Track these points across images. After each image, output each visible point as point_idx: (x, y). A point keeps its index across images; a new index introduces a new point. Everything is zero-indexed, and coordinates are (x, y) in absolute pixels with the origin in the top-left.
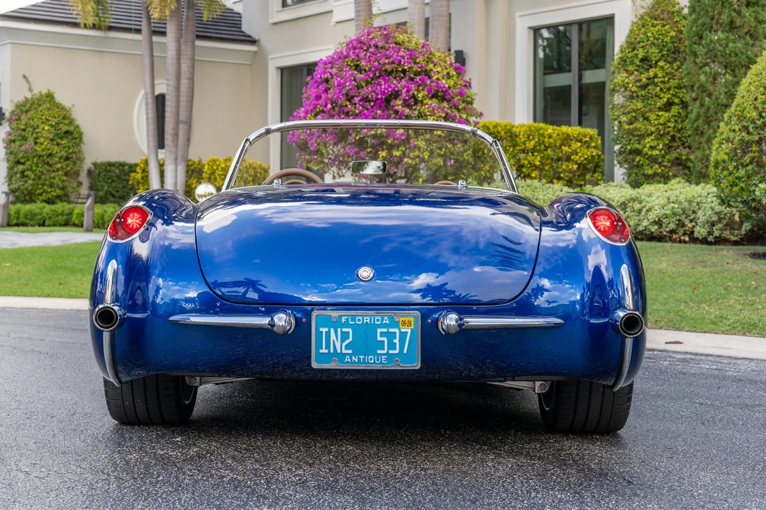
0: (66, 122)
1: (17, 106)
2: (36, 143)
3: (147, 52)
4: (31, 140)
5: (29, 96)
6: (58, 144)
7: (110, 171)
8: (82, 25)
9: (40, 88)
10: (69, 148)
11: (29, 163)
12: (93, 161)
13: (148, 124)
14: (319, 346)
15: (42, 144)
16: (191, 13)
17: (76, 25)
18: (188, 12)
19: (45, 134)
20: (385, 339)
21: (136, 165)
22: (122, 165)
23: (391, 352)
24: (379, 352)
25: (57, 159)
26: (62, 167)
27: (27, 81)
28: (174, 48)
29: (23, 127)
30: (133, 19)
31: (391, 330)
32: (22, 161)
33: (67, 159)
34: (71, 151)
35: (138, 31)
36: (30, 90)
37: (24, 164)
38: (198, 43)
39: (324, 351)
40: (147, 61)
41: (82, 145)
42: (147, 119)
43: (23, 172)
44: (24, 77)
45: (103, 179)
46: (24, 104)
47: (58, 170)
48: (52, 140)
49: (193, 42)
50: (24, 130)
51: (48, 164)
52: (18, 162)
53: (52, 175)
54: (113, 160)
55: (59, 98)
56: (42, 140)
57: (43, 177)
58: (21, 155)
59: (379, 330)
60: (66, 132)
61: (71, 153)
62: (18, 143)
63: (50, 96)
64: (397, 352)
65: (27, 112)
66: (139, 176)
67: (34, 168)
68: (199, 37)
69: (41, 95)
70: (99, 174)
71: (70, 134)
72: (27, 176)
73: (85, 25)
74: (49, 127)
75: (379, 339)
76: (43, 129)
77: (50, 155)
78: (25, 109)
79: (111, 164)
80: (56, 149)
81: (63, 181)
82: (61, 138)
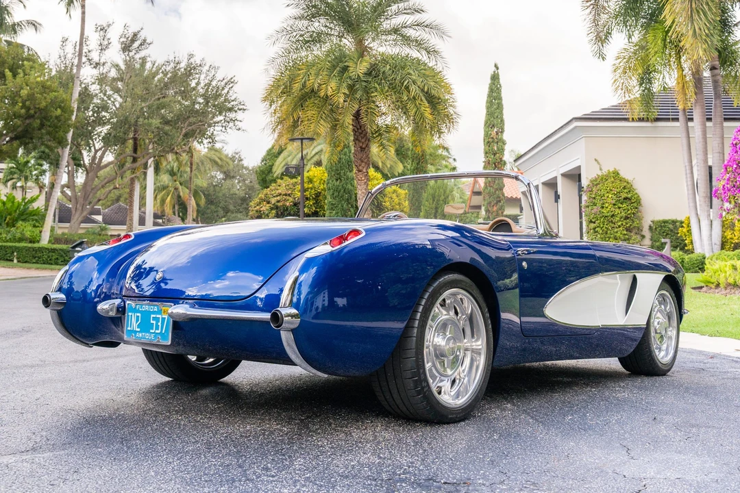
0: (625, 191)
1: (591, 181)
2: (603, 207)
3: (684, 135)
4: (599, 205)
5: (600, 174)
6: (619, 208)
7: (665, 227)
8: (631, 120)
9: (608, 167)
10: (628, 210)
11: (598, 222)
12: (652, 219)
13: (688, 190)
14: (127, 327)
15: (607, 207)
16: (718, 102)
17: (626, 120)
18: (715, 101)
19: (609, 200)
20: (154, 322)
21: (682, 222)
22: (674, 222)
23: (157, 331)
24: (151, 331)
25: (618, 219)
26: (622, 224)
27: (598, 163)
28: (700, 130)
29: (593, 196)
30: (670, 111)
31: (158, 316)
32: (594, 220)
33: (626, 218)
34: (629, 212)
35: (677, 120)
36: (601, 169)
37: (594, 223)
38: (726, 124)
39: (129, 328)
40: (685, 141)
41: (640, 208)
42: (687, 185)
43: (594, 229)
44: (596, 160)
45: (659, 233)
46: (596, 180)
47: (619, 226)
48: (614, 205)
49: (722, 124)
50: (594, 198)
51: (612, 222)
52: (591, 222)
53: (616, 230)
54: (667, 218)
55: (623, 174)
56: (607, 205)
57: (609, 232)
58: (592, 216)
59: (152, 316)
60: (626, 199)
61: (629, 214)
62: (590, 208)
63: (616, 174)
64: (159, 331)
65: (597, 185)
66: (685, 230)
67: (602, 226)
68: (726, 119)
69: (609, 172)
70: (656, 229)
71: (629, 200)
72: (597, 232)
73: (633, 119)
74: (613, 196)
75: (152, 322)
76: (608, 197)
77: (613, 216)
78: (595, 183)
79: (665, 222)
80: (617, 211)
81: (625, 234)
82: (621, 204)
